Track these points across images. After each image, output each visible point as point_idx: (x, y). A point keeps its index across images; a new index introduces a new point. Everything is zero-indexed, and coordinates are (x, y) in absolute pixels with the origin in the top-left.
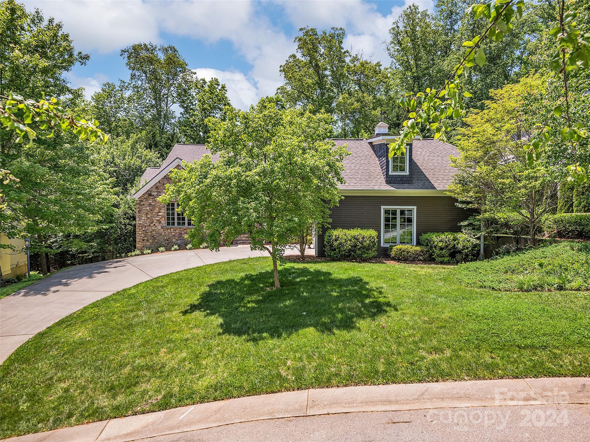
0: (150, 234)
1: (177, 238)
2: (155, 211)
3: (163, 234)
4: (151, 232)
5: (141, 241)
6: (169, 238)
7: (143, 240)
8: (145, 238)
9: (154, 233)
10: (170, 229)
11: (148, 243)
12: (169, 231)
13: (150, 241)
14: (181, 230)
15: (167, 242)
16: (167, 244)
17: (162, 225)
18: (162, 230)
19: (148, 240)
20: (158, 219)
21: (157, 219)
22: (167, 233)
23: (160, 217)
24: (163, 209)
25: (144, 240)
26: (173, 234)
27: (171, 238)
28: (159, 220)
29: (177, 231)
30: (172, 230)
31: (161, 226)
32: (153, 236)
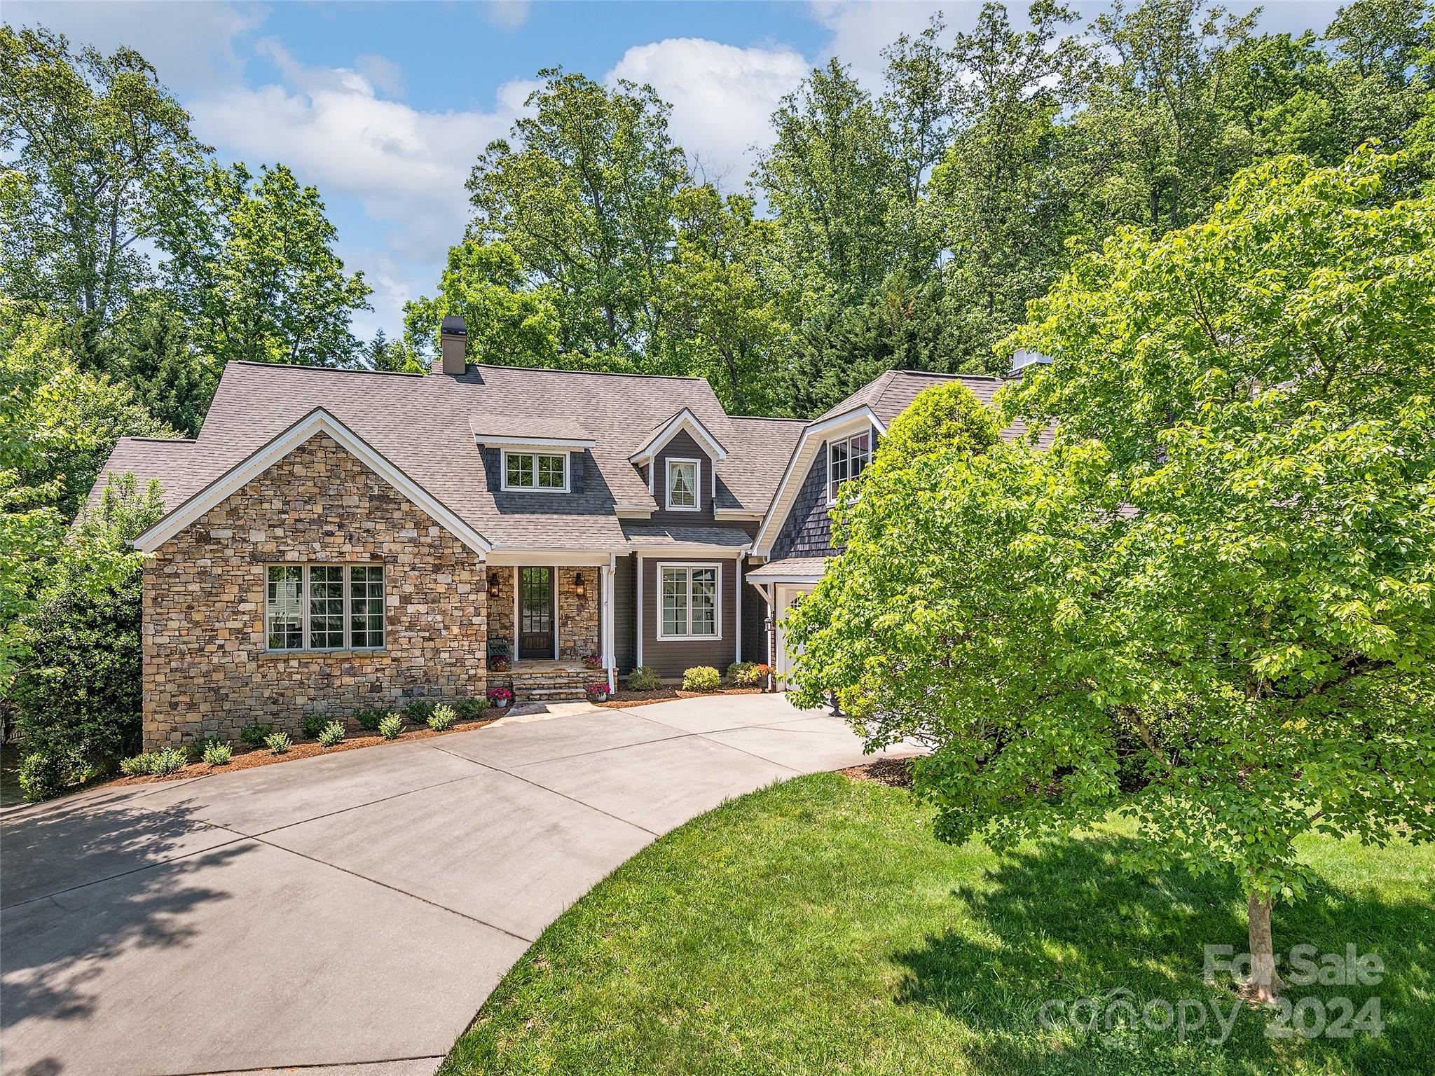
0: (202, 680)
1: (312, 692)
2: (226, 598)
3: (257, 678)
4: (206, 674)
5: (165, 708)
6: (282, 695)
7: (174, 706)
8: (181, 698)
9: (215, 676)
10: (286, 661)
11: (192, 717)
12: (281, 667)
13: (204, 707)
14: (330, 662)
15: (274, 708)
16: (272, 714)
17: (251, 647)
18: (254, 664)
19: (192, 706)
20: (238, 625)
21: (230, 625)
22: (272, 675)
23: (246, 618)
24: (255, 589)
25: (177, 704)
26: (297, 677)
27: (289, 693)
28: (239, 631)
29: (315, 668)
30: (294, 663)
31: (249, 653)
32: (216, 690)
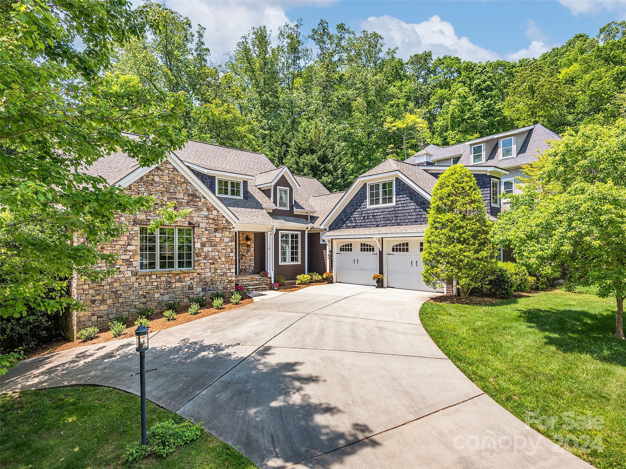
0: (108, 287)
1: (162, 291)
2: (121, 243)
3: (136, 285)
4: (110, 284)
5: (89, 303)
6: (148, 293)
7: (93, 302)
8: (97, 297)
9: (115, 285)
10: (150, 276)
11: (103, 307)
12: (148, 279)
13: (109, 302)
14: (170, 275)
15: (144, 300)
16: (143, 303)
17: (133, 269)
18: (134, 278)
19: (103, 301)
20: (127, 257)
21: (123, 257)
22: (143, 284)
23: (131, 253)
24: (135, 238)
25: (95, 301)
26: (155, 284)
27: (152, 292)
28: (127, 260)
29: (163, 279)
30: (154, 277)
31: (132, 272)
32: (115, 292)
